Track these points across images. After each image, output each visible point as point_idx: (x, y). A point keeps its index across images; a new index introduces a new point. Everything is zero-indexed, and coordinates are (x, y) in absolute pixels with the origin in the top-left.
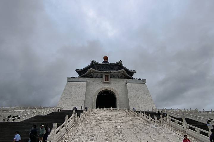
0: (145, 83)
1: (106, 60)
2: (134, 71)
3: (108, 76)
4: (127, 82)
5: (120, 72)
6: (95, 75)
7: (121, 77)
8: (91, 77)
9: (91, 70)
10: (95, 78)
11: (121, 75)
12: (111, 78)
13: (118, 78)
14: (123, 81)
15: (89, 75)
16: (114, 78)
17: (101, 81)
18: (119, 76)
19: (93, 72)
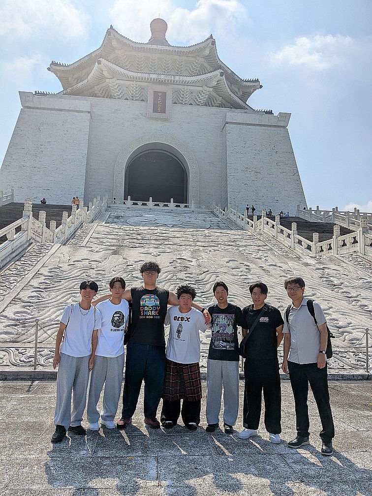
1: (160, 35)
3: (164, 94)
4: (227, 120)
5: (205, 83)
6: (117, 87)
7: (209, 103)
8: (106, 95)
9: (104, 69)
10: (119, 98)
11: (208, 93)
12: (175, 103)
13: (199, 105)
14: (215, 114)
15: (96, 89)
16: (185, 104)
17: (141, 112)
18: (203, 98)
19: (112, 77)
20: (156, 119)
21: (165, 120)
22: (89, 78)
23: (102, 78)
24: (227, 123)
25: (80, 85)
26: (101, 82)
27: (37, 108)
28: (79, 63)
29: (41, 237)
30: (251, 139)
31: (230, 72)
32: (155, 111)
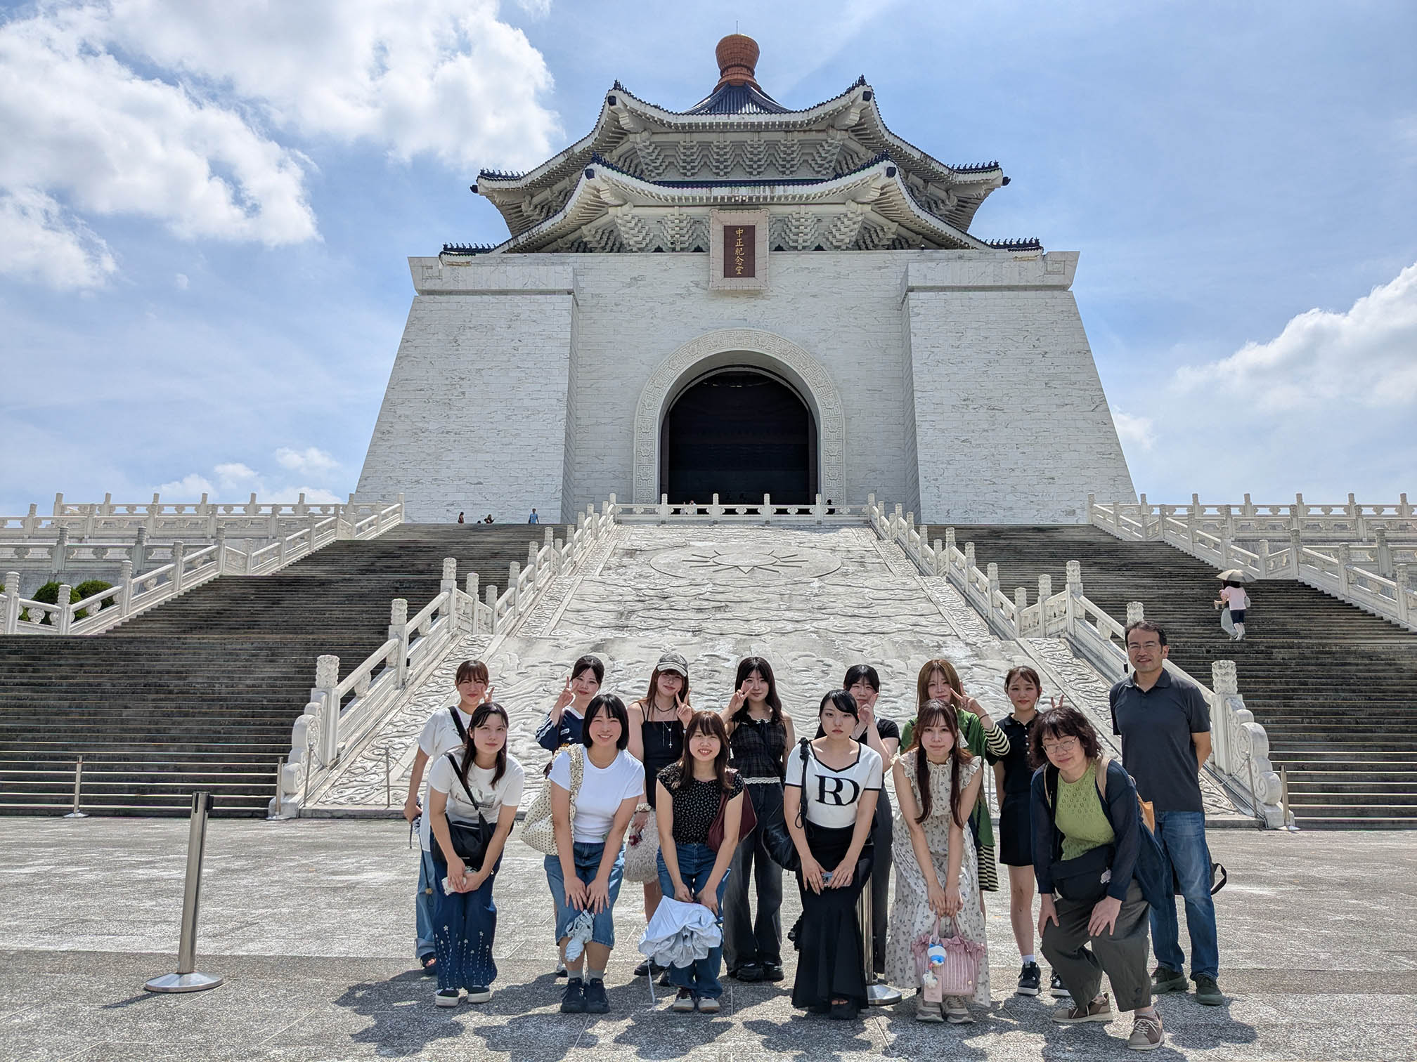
0: (1064, 288)
1: (738, 76)
2: (985, 169)
3: (750, 231)
4: (912, 282)
5: (852, 196)
6: (636, 225)
7: (865, 241)
8: (610, 244)
9: (603, 186)
10: (641, 250)
11: (860, 218)
12: (779, 249)
13: (837, 248)
14: (880, 268)
15: (587, 233)
16: (804, 248)
17: (695, 279)
18: (849, 233)
19: (621, 203)
20: (734, 294)
21: (753, 294)
22: (568, 208)
23: (599, 207)
24: (911, 290)
25: (546, 226)
26: (598, 215)
27: (451, 293)
28: (545, 170)
29: (471, 621)
30: (975, 325)
31: (917, 156)
32: (729, 272)
